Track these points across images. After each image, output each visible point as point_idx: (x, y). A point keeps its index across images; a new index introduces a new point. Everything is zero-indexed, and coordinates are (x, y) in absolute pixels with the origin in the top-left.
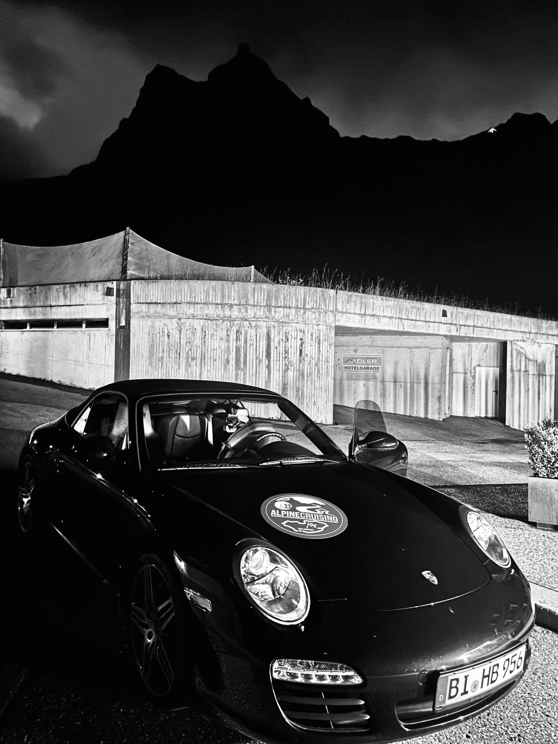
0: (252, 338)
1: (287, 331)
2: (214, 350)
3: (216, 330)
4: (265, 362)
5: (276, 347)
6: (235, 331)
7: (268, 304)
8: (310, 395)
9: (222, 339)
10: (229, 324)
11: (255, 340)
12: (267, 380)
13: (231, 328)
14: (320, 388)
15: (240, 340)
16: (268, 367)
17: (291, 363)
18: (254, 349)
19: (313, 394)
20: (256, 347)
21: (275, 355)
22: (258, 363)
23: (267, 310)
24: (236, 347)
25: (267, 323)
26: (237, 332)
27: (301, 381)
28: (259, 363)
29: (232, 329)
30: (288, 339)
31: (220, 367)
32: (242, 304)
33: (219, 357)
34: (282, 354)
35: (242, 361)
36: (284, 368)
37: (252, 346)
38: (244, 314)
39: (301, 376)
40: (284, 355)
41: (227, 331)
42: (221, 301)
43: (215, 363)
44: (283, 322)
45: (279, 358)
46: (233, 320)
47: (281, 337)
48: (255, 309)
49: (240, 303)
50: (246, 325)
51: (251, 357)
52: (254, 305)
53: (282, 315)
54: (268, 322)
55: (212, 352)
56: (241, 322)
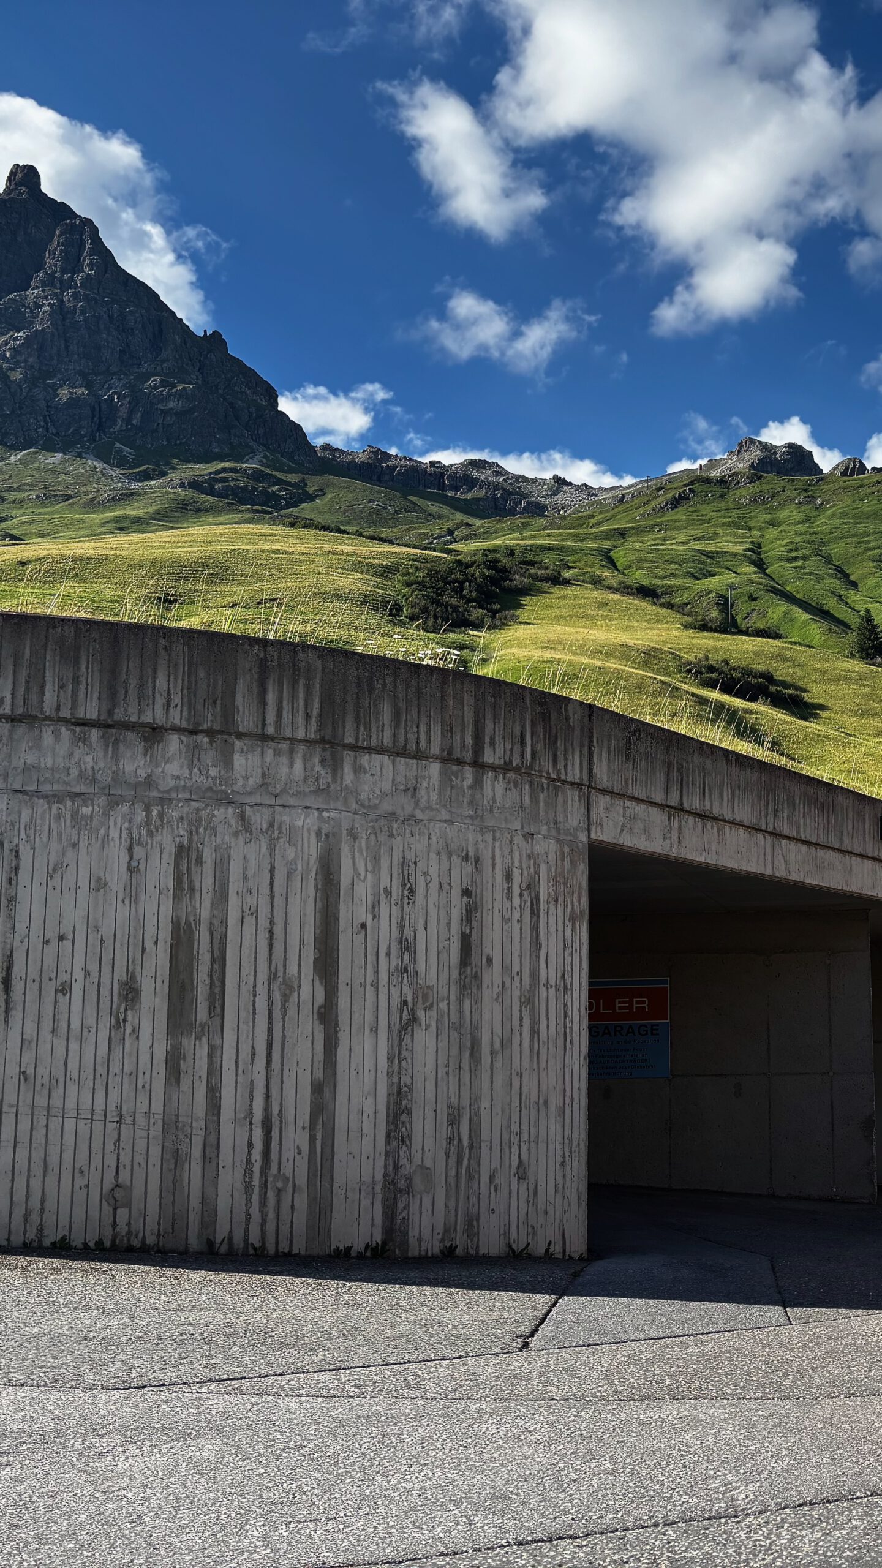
0: (251, 884)
1: (410, 856)
2: (61, 938)
3: (75, 845)
4: (310, 992)
5: (363, 926)
6: (170, 848)
7: (328, 733)
8: (506, 1136)
9: (101, 885)
10: (140, 815)
11: (265, 890)
12: (319, 1074)
13: (150, 834)
14: (541, 1101)
15: (192, 889)
16: (327, 1015)
17: (425, 997)
18: (263, 935)
19: (515, 1128)
20: (272, 922)
21: (359, 960)
22: (277, 996)
23: (323, 761)
24: (176, 923)
25: (320, 818)
26: (181, 852)
27: (466, 1077)
28: (285, 999)
29: (158, 838)
30: (412, 891)
31: (91, 1021)
32: (205, 727)
33: (87, 974)
34: (388, 954)
35: (202, 991)
36: (395, 1018)
37: (250, 921)
38: (213, 772)
39: (467, 1054)
40: (395, 962)
41: (130, 850)
42: (104, 707)
43: (63, 1000)
44: (392, 816)
45: (377, 973)
46: (161, 801)
47: (385, 882)
48: (270, 753)
49: (198, 724)
50: (226, 821)
51: (247, 969)
52: (265, 738)
53: (387, 786)
54: (325, 814)
55: (50, 950)
56: (198, 810)
